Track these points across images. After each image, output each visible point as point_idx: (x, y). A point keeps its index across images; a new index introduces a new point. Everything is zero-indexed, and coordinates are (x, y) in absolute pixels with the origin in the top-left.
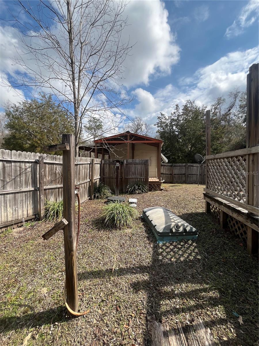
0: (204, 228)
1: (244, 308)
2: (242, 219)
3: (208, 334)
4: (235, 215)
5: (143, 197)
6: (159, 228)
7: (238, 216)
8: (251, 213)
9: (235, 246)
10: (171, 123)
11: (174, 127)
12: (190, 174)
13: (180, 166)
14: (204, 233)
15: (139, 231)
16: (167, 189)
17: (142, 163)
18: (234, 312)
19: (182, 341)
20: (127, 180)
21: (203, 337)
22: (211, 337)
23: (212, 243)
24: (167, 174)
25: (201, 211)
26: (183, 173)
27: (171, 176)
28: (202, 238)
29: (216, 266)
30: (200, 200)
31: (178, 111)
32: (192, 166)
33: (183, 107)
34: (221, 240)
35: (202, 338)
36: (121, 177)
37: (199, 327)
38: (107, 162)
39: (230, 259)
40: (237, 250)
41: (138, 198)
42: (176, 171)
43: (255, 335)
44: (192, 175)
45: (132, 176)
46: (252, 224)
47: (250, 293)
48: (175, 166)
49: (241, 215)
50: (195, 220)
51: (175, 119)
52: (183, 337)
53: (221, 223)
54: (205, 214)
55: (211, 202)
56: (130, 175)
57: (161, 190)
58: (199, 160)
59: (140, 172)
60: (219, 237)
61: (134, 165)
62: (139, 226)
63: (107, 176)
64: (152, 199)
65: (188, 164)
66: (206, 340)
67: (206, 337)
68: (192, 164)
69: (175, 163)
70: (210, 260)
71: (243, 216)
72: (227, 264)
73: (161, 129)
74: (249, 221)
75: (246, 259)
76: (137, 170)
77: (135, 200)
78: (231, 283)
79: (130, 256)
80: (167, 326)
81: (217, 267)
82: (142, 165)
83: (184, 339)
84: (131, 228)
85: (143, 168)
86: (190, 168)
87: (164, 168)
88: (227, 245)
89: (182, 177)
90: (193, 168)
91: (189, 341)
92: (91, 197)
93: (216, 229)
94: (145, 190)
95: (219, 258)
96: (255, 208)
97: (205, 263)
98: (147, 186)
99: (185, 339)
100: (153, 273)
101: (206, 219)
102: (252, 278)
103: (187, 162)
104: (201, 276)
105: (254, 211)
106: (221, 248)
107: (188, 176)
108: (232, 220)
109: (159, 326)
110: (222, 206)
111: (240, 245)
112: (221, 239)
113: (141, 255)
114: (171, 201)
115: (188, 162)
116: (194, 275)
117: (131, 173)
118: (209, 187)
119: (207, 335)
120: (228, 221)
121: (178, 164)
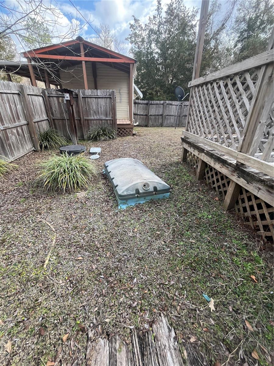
0: (177, 181)
1: (216, 286)
2: (226, 171)
3: (171, 339)
4: (218, 167)
5: (110, 145)
6: (120, 190)
7: (221, 167)
8: (242, 164)
9: (210, 202)
10: (149, 37)
11: (153, 45)
12: (167, 115)
13: (157, 104)
14: (177, 187)
15: (96, 193)
16: (140, 134)
17: (107, 96)
18: (205, 294)
19: (136, 362)
20: (88, 122)
21: (165, 346)
22: (174, 344)
23: (185, 200)
24: (142, 115)
25: (176, 160)
26: (160, 113)
27: (146, 118)
28: (175, 195)
29: (187, 231)
30: (175, 146)
31: (159, 15)
32: (171, 105)
33: (167, 7)
34: (196, 195)
35: (163, 347)
36: (79, 119)
37: (161, 330)
38: (53, 93)
39: (204, 219)
40: (212, 206)
41: (103, 146)
42: (153, 111)
43: (227, 324)
44: (170, 116)
45: (94, 117)
46: (239, 179)
47: (224, 263)
48: (151, 104)
49: (225, 166)
50: (169, 172)
51: (154, 29)
52: (138, 354)
53: (198, 174)
54: (180, 163)
55: (189, 149)
56: (90, 114)
57: (134, 135)
58: (179, 96)
59: (104, 110)
60: (194, 192)
61: (94, 99)
62: (98, 185)
63: (58, 116)
64: (121, 147)
65: (166, 101)
66: (167, 351)
67: (169, 344)
68: (171, 102)
69: (152, 100)
70: (182, 224)
71: (228, 168)
72: (201, 226)
73: (135, 46)
74: (235, 174)
75: (221, 217)
76: (101, 108)
77: (98, 150)
78: (204, 252)
79: (78, 234)
80: (117, 341)
81: (189, 232)
82: (106, 99)
83: (138, 357)
84: (86, 190)
85: (108, 105)
86: (169, 107)
87: (138, 106)
88: (201, 200)
89: (159, 118)
90: (171, 107)
91: (145, 358)
92: (36, 148)
93: (191, 181)
94: (112, 136)
95: (192, 220)
96: (249, 158)
97: (175, 229)
98: (115, 130)
99: (140, 357)
100: (108, 255)
101: (181, 170)
102: (226, 241)
103: (165, 99)
104: (170, 249)
105: (248, 162)
106: (195, 205)
107: (165, 117)
108: (211, 171)
109: (104, 346)
110: (203, 154)
111: (215, 200)
112: (196, 193)
113: (93, 230)
114: (143, 148)
115: (167, 99)
116: (161, 249)
117: (92, 111)
118: (189, 129)
119: (170, 342)
120: (206, 171)
121: (155, 102)
